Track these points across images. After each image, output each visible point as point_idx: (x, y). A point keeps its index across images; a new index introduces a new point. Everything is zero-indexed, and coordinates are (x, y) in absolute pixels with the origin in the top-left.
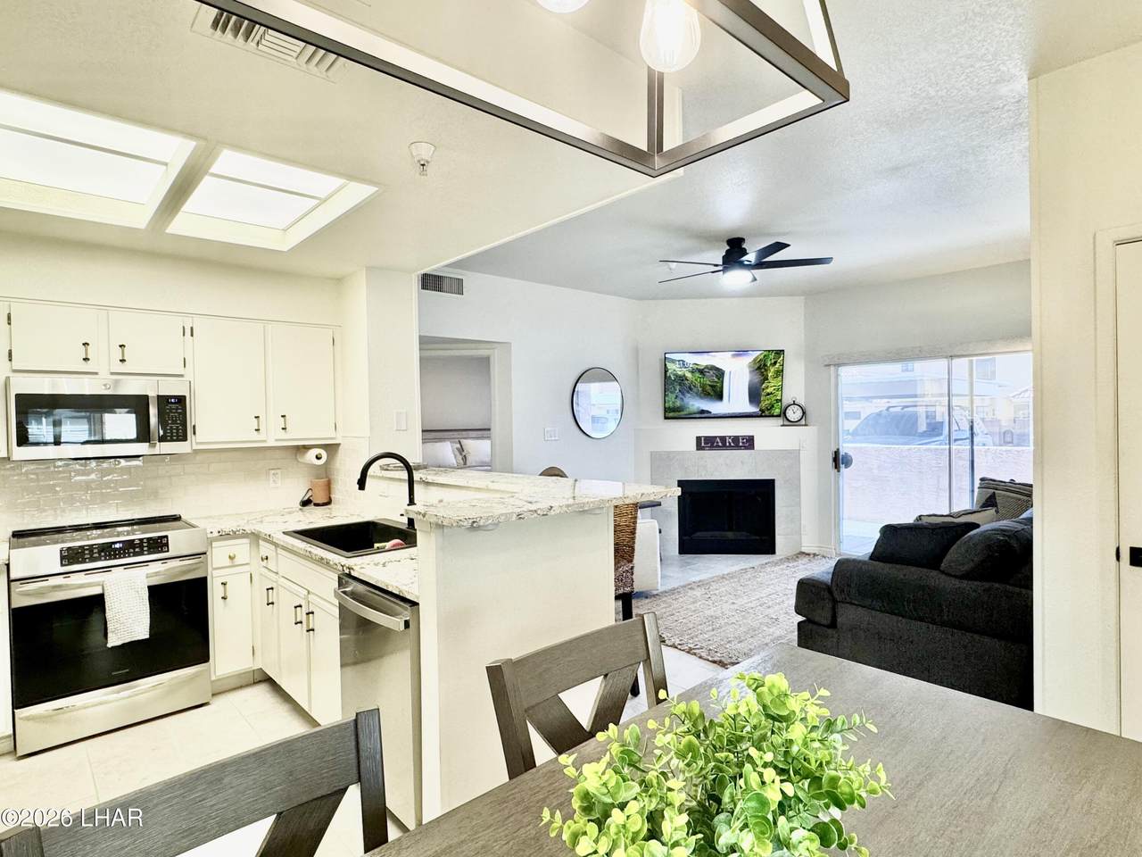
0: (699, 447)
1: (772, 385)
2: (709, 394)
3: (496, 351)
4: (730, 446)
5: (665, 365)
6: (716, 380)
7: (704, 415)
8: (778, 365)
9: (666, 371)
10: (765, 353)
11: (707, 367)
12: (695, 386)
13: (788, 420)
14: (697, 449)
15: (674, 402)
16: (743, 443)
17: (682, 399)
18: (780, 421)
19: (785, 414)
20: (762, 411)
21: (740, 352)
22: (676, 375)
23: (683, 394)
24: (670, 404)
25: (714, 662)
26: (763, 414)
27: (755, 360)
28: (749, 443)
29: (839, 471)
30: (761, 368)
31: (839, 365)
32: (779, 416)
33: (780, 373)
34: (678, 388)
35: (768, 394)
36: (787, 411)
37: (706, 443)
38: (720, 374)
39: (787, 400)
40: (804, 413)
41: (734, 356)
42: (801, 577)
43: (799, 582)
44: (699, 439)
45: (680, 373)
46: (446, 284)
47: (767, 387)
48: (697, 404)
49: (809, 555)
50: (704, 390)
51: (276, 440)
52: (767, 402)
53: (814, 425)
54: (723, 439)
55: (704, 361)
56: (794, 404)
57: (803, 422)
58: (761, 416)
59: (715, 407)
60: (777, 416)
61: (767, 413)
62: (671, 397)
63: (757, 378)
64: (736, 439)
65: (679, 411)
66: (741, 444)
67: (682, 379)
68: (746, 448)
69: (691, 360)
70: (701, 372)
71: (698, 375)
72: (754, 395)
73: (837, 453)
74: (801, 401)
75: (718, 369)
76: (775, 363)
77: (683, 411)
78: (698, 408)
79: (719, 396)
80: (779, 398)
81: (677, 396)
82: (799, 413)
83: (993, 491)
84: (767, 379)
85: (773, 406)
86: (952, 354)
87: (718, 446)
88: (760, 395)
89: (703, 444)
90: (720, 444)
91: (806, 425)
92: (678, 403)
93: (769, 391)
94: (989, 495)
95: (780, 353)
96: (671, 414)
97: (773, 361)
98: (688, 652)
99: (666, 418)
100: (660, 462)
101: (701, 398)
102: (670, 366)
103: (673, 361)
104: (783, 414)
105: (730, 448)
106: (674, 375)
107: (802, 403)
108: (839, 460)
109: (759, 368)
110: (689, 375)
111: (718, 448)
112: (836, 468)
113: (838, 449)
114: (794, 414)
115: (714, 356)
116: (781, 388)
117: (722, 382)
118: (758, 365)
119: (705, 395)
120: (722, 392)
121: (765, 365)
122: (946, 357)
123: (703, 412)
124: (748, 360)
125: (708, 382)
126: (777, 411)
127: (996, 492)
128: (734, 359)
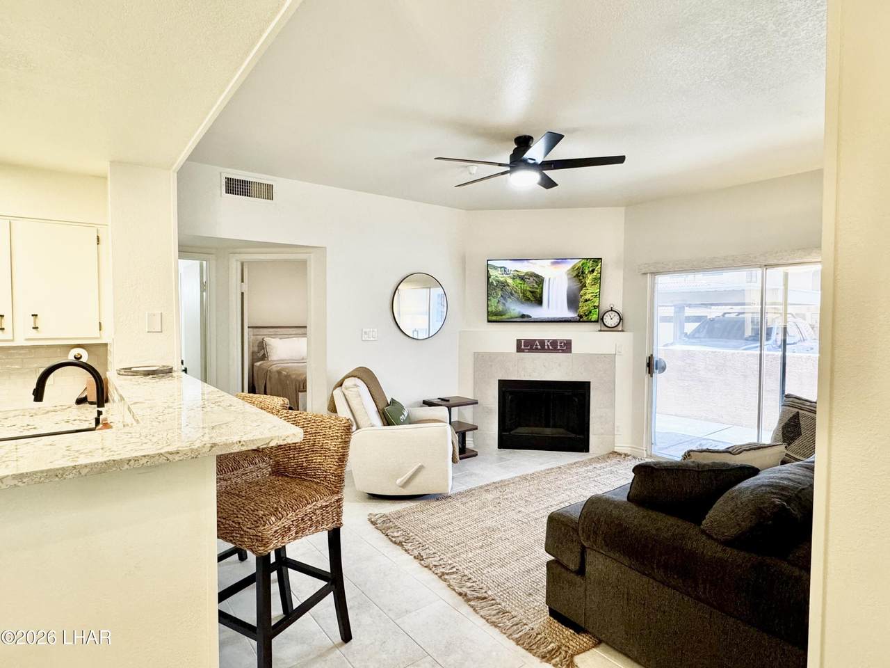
0: (519, 349)
1: (589, 293)
2: (529, 299)
3: (312, 255)
4: (549, 349)
5: (488, 271)
6: (536, 286)
7: (524, 319)
8: (595, 273)
9: (488, 277)
10: (585, 261)
11: (527, 274)
12: (515, 292)
13: (605, 325)
14: (517, 351)
15: (496, 307)
16: (561, 346)
17: (504, 304)
18: (598, 326)
19: (602, 319)
20: (581, 317)
21: (559, 260)
22: (498, 281)
23: (505, 299)
24: (492, 309)
25: (460, 594)
26: (581, 319)
27: (573, 268)
28: (566, 346)
29: (652, 376)
30: (579, 275)
31: (654, 274)
32: (596, 321)
33: (598, 280)
34: (500, 293)
35: (586, 301)
36: (605, 317)
37: (526, 346)
38: (540, 280)
39: (605, 306)
40: (621, 319)
41: (553, 263)
42: (553, 510)
43: (549, 517)
44: (519, 341)
45: (501, 279)
46: (254, 189)
47: (585, 294)
48: (516, 309)
49: (620, 454)
50: (524, 295)
51: (27, 340)
52: (585, 308)
53: (631, 331)
54: (542, 342)
55: (524, 268)
56: (612, 310)
57: (620, 328)
58: (579, 321)
59: (535, 312)
60: (594, 322)
61: (585, 318)
62: (494, 302)
63: (576, 285)
64: (554, 343)
65: (502, 316)
66: (559, 348)
67: (503, 285)
68: (563, 351)
69: (512, 266)
70: (522, 278)
71: (518, 281)
72: (573, 302)
73: (650, 358)
74: (619, 308)
75: (537, 276)
76: (593, 271)
77: (504, 315)
78: (519, 313)
79: (539, 301)
80: (596, 304)
81: (499, 301)
82: (616, 319)
83: (797, 410)
84: (585, 286)
85: (590, 312)
86: (766, 263)
87: (537, 349)
88: (578, 302)
89: (523, 347)
90: (539, 347)
91: (622, 331)
92: (501, 308)
93: (587, 297)
94: (791, 415)
95: (597, 261)
96: (494, 318)
97: (590, 269)
98: (440, 577)
99: (489, 321)
100: (482, 361)
101: (522, 303)
102: (492, 272)
103: (495, 268)
104: (600, 320)
105: (548, 351)
106: (496, 281)
107: (620, 309)
108: (651, 366)
109: (577, 276)
110: (510, 281)
111: (537, 350)
112: (649, 373)
113: (652, 355)
114: (611, 320)
115: (535, 264)
116: (599, 295)
117: (542, 288)
118: (576, 273)
119: (526, 300)
120: (541, 298)
121: (583, 273)
122: (760, 267)
123: (523, 316)
124: (568, 266)
125: (528, 288)
126: (594, 317)
127: (800, 411)
128: (554, 266)
